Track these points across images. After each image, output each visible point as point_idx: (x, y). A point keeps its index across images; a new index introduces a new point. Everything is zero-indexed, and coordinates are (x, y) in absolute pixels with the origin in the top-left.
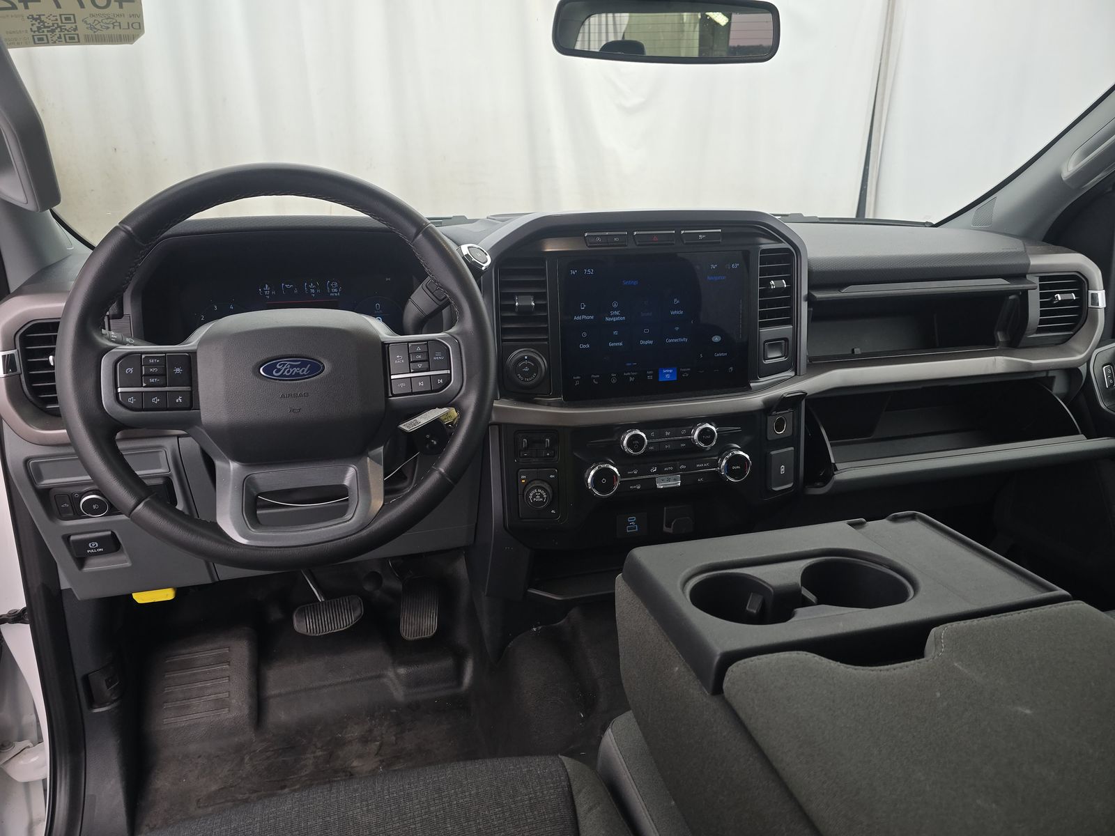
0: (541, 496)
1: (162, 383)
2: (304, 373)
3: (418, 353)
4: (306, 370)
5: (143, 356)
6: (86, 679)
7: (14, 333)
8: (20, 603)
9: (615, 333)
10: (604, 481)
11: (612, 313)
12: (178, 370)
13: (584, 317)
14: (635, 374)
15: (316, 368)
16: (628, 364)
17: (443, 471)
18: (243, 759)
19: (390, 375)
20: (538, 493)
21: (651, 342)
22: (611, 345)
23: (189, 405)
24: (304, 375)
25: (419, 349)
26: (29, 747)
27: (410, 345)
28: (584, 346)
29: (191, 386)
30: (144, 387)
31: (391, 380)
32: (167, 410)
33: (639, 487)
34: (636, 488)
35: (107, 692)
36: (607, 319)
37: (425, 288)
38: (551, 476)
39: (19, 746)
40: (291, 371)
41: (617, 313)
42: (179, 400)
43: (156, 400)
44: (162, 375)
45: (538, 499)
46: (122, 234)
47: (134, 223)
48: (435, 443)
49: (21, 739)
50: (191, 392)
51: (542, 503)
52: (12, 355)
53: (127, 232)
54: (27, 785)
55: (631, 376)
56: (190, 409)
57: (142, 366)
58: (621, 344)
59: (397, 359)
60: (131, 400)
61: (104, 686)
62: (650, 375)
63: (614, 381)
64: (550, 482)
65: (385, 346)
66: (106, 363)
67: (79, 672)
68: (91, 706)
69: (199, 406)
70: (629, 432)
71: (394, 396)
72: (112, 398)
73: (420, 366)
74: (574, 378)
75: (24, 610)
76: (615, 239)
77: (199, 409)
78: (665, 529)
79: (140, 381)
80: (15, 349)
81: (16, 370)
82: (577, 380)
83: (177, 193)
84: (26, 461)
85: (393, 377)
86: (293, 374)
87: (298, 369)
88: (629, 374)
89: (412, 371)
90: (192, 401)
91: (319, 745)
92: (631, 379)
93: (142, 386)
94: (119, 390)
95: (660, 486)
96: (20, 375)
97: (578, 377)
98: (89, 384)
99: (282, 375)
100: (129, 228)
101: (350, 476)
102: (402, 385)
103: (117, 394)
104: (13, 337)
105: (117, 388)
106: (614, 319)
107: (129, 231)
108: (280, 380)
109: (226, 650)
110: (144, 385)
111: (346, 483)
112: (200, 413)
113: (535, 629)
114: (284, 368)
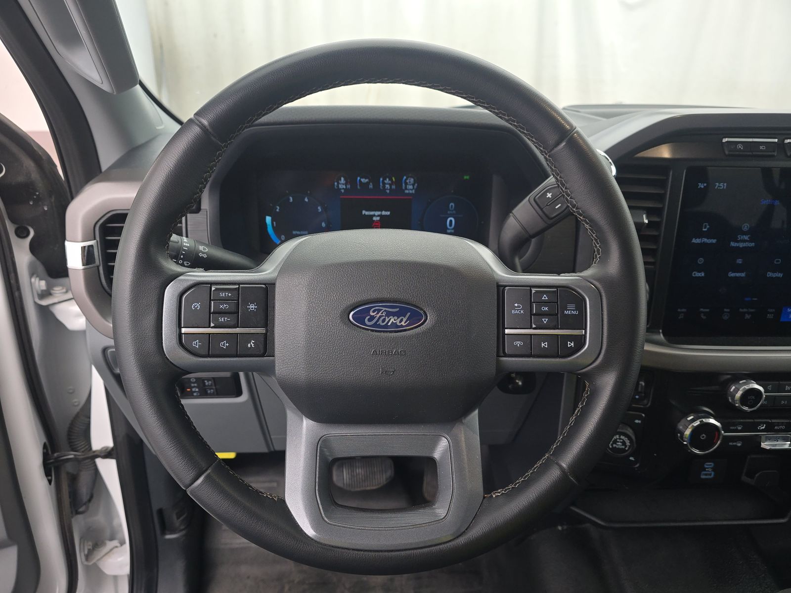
0: (624, 443)
1: (232, 323)
2: (403, 323)
3: (545, 303)
4: (405, 320)
5: (213, 289)
6: (160, 512)
7: (94, 223)
8: (110, 444)
9: (739, 261)
10: (703, 437)
11: (740, 237)
12: (252, 307)
13: (705, 240)
14: (752, 310)
15: (416, 316)
16: (747, 299)
17: (564, 465)
18: (283, 588)
19: (504, 328)
20: (620, 439)
21: (780, 275)
22: (731, 275)
23: (262, 352)
24: (402, 326)
25: (545, 297)
26: (117, 547)
27: (534, 290)
28: (698, 274)
29: (266, 325)
30: (212, 327)
31: (504, 334)
32: (237, 356)
33: (739, 445)
34: (736, 446)
35: (177, 522)
36: (733, 244)
37: (533, 203)
38: (637, 421)
39: (110, 544)
40: (387, 320)
41: (746, 238)
42: (251, 344)
43: (224, 345)
44: (234, 313)
45: (619, 445)
46: (196, 130)
47: (211, 116)
48: (520, 383)
49: (112, 539)
50: (266, 335)
51: (623, 451)
52: (91, 247)
53: (203, 127)
54: (115, 578)
55: (749, 313)
56: (263, 356)
57: (210, 300)
58: (743, 275)
59: (515, 309)
60: (196, 344)
61: (175, 517)
62: (771, 313)
63: (726, 317)
64: (634, 427)
65: (500, 288)
66: (170, 293)
67: (155, 507)
68: (164, 533)
69: (274, 352)
70: (745, 384)
71: (506, 355)
72: (175, 341)
73: (545, 320)
74: (679, 310)
75: (112, 449)
76: (761, 148)
77: (274, 356)
78: (744, 478)
79: (208, 321)
80: (95, 239)
81: (94, 262)
82: (682, 312)
83: (265, 77)
84: (105, 350)
85: (507, 331)
86: (389, 324)
87: (396, 318)
88: (745, 310)
89: (534, 326)
90: (266, 346)
91: (347, 586)
92: (747, 317)
93: (209, 327)
94: (184, 330)
95: (766, 445)
96: (98, 267)
97: (684, 310)
98: (149, 321)
99: (375, 325)
100: (205, 122)
101: (441, 449)
102: (518, 343)
103: (180, 334)
104: (92, 228)
105: (180, 327)
106: (741, 245)
107: (205, 127)
108: (372, 331)
109: (275, 484)
110: (212, 325)
111: (437, 455)
112: (274, 362)
113: (560, 528)
114: (378, 316)
